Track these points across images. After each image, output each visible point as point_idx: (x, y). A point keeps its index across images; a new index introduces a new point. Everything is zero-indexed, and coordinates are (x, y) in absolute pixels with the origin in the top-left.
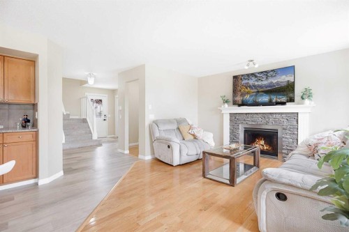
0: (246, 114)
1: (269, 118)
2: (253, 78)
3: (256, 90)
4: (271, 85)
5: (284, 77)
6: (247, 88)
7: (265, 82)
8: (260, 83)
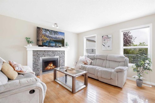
0: (44, 51)
1: (55, 53)
2: (48, 32)
3: (49, 39)
4: (56, 38)
5: (61, 36)
6: (45, 36)
7: (53, 36)
8: (51, 36)
